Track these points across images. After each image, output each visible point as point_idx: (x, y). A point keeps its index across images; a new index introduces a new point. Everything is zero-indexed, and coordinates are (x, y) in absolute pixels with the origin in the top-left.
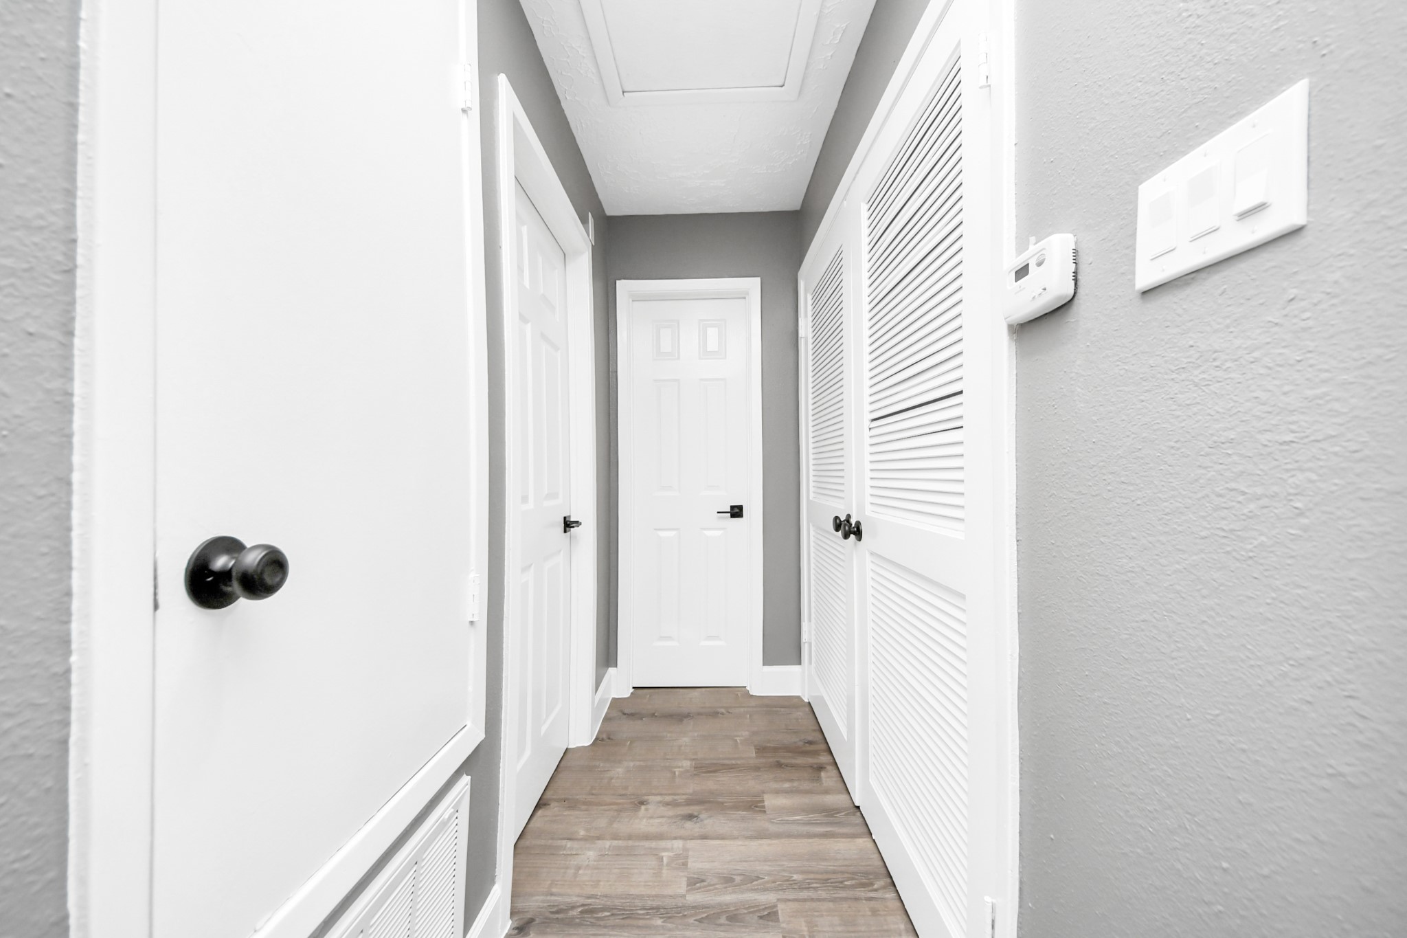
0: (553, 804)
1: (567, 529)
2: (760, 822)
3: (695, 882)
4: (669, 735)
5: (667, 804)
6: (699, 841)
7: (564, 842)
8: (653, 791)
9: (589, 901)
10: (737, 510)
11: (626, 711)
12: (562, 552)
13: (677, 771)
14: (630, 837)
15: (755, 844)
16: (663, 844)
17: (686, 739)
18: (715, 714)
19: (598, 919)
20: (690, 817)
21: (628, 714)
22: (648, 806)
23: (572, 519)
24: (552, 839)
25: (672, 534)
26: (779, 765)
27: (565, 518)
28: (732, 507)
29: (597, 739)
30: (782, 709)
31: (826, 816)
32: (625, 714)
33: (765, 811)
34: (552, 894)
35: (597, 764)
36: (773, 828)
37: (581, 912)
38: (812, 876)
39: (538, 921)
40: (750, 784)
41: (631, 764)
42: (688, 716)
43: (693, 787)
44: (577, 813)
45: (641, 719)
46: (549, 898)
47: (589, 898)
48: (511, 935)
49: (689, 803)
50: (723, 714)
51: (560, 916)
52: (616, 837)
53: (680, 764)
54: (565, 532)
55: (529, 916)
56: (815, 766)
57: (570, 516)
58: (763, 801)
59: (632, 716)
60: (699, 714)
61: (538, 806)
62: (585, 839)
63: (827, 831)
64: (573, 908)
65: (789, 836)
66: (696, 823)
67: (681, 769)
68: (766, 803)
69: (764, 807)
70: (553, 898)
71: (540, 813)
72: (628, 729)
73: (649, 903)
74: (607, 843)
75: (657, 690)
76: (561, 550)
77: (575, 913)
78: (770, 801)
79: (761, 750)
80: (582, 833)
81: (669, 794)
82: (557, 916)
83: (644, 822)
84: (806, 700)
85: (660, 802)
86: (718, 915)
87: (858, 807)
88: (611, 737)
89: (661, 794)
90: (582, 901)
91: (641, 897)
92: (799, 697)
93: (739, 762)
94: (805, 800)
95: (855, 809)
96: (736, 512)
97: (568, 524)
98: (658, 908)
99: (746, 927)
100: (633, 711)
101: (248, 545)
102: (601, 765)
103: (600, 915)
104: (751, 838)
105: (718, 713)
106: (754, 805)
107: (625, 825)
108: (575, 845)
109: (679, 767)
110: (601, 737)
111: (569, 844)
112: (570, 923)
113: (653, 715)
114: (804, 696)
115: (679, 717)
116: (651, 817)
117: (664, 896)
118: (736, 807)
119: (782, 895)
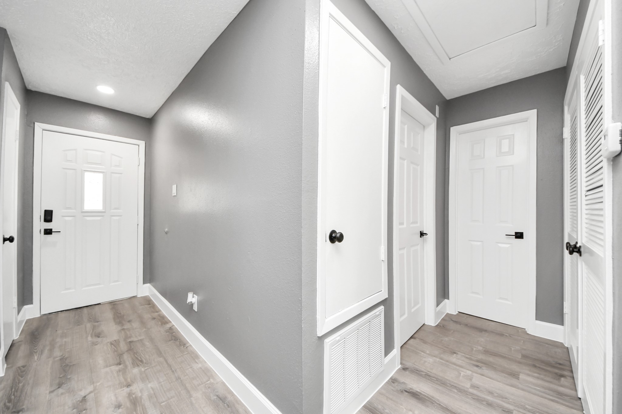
0: (417, 339)
1: (422, 236)
2: (514, 381)
3: (473, 386)
4: (473, 335)
5: (467, 358)
6: (479, 375)
7: (421, 352)
8: (461, 351)
9: (428, 373)
10: (519, 235)
11: (453, 320)
12: (419, 245)
13: (474, 349)
14: (447, 361)
15: (508, 388)
16: (462, 369)
17: (483, 339)
18: (501, 335)
19: (432, 379)
20: (477, 366)
21: (454, 321)
22: (457, 355)
23: (424, 232)
24: (417, 349)
25: (479, 243)
26: (535, 366)
27: (421, 232)
28: (516, 233)
29: (438, 325)
30: (547, 345)
31: (556, 394)
32: (452, 320)
33: (519, 379)
34: (415, 365)
35: (437, 333)
36: (520, 386)
37: (425, 374)
38: (537, 410)
39: (409, 369)
40: (515, 367)
41: (453, 339)
42: (486, 331)
43: (481, 357)
44: (426, 345)
45: (460, 325)
46: (414, 365)
47: (429, 372)
48: (400, 369)
49: (478, 361)
50: (506, 336)
51: (418, 372)
52: (441, 359)
53: (477, 347)
54: (421, 237)
55: (407, 367)
56: (559, 374)
57: (423, 231)
58: (519, 375)
59: (456, 322)
60: (492, 332)
61: (411, 337)
62: (429, 354)
63: (555, 400)
64: (422, 372)
65: (529, 392)
66: (479, 369)
67: (476, 349)
68: (520, 377)
69: (519, 377)
70: (415, 366)
71: (412, 340)
72: (452, 326)
73: (452, 384)
74: (438, 360)
75: (471, 316)
76: (419, 244)
77: (423, 373)
78: (522, 376)
79: (524, 356)
80: (428, 352)
81: (469, 355)
82: (416, 371)
83: (453, 359)
84: (566, 346)
85: (464, 356)
86: (483, 401)
87: (580, 399)
88: (444, 326)
89: (464, 354)
90: (426, 371)
91: (450, 381)
92: (562, 343)
93: (510, 357)
94: (546, 384)
95: (578, 399)
96: (519, 236)
97: (422, 234)
98: (456, 387)
99: (495, 410)
100: (456, 321)
101: (337, 232)
102: (439, 334)
103: (432, 378)
104: (507, 385)
105: (504, 335)
106: (514, 375)
107: (445, 357)
108: (425, 354)
109: (476, 348)
110: (440, 325)
111: (422, 353)
112: (421, 375)
113: (467, 325)
114: (565, 344)
115: (481, 330)
116: (458, 359)
117: (459, 385)
118: (503, 372)
119: (516, 408)
